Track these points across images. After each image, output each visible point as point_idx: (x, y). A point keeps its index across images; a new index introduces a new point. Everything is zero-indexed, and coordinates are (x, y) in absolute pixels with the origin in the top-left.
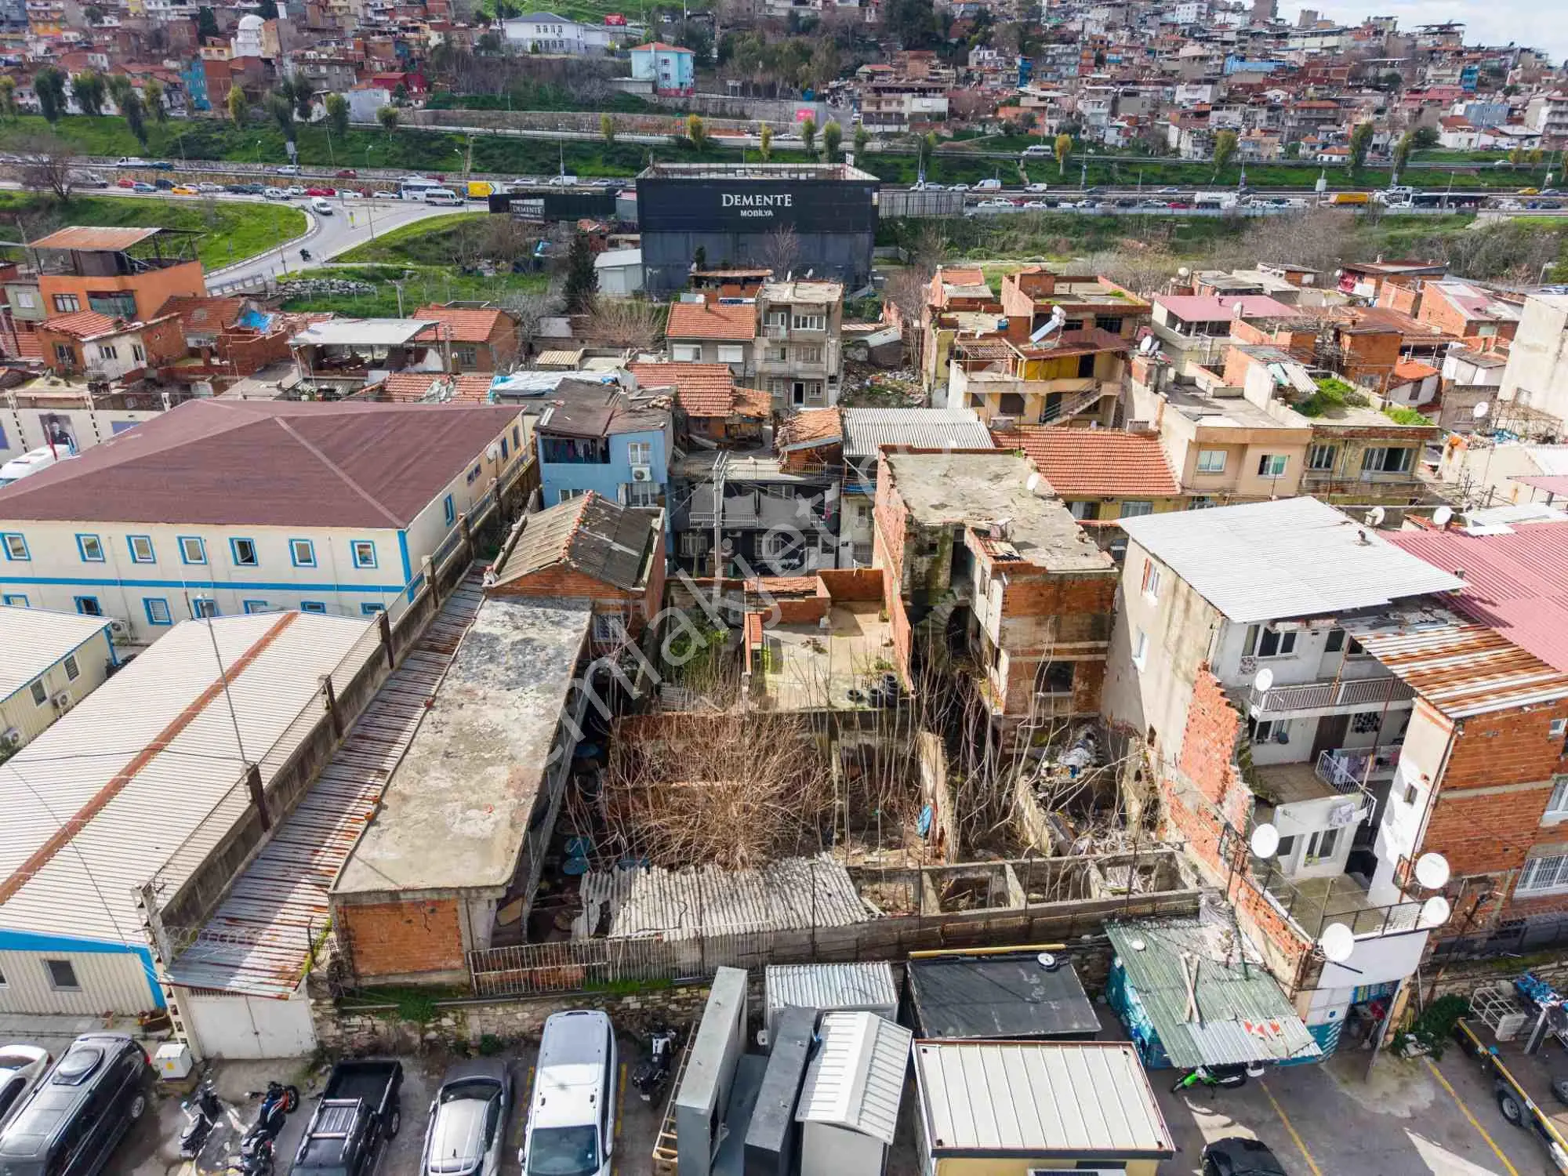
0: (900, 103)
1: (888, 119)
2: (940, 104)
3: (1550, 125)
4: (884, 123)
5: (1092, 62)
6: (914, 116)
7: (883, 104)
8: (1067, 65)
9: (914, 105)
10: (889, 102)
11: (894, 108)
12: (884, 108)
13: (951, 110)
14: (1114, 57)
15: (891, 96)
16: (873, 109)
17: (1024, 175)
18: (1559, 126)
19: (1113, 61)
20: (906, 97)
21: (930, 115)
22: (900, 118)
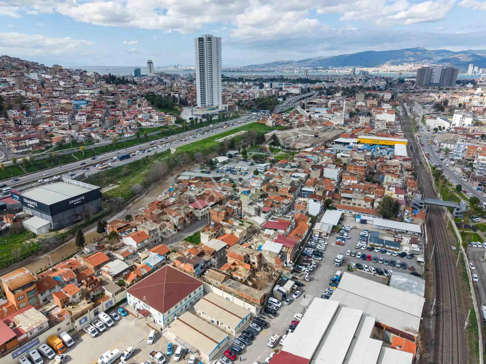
0: (25, 143)
1: (22, 148)
2: (37, 141)
3: (159, 119)
4: (23, 149)
5: (38, 106)
6: (30, 146)
7: (20, 144)
8: (32, 108)
9: (29, 142)
10: (21, 143)
11: (23, 144)
12: (20, 145)
13: (40, 141)
14: (43, 104)
15: (22, 141)
16: (17, 145)
17: (75, 157)
18: (160, 119)
19: (44, 105)
20: (26, 141)
21: (35, 144)
22: (26, 147)
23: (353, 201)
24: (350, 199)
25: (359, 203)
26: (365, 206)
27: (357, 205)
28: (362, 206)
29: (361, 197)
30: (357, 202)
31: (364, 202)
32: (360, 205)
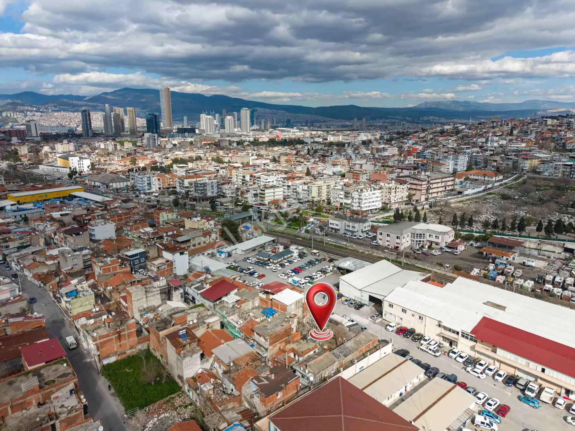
23: (192, 242)
24: (188, 241)
25: (199, 241)
26: (204, 243)
27: (197, 244)
28: (202, 243)
29: (199, 233)
30: (196, 241)
31: (203, 238)
32: (199, 244)
